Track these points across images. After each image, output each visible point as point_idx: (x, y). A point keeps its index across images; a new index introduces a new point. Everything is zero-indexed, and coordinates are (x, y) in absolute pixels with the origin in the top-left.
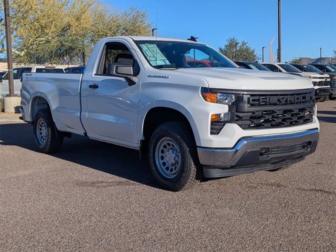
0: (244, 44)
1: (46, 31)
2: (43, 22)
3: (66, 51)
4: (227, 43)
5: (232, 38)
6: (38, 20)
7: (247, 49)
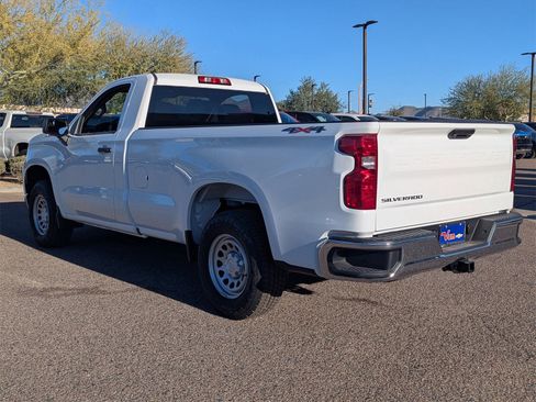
0: (323, 86)
1: (26, 61)
2: (21, 48)
3: (68, 89)
4: (301, 84)
5: (307, 77)
6: (12, 45)
7: (328, 94)
